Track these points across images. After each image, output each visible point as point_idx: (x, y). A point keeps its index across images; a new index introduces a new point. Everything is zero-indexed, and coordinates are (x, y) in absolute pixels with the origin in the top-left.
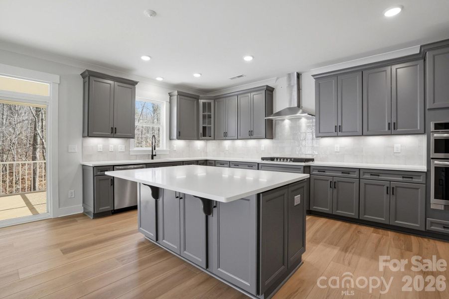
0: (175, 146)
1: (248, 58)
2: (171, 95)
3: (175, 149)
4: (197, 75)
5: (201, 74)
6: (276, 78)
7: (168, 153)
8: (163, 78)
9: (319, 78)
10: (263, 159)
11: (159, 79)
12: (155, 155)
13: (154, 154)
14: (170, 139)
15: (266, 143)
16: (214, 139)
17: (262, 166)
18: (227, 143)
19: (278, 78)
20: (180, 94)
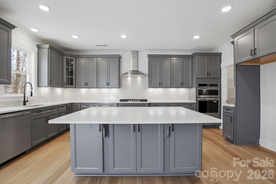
0: (42, 92)
1: (124, 36)
2: (39, 47)
3: (42, 95)
4: (75, 37)
5: (79, 37)
6: (123, 51)
7: (37, 99)
8: (39, 30)
9: (150, 57)
10: (121, 100)
11: (34, 30)
12: (28, 101)
13: (26, 100)
14: (38, 86)
15: (115, 91)
16: (75, 88)
17: (121, 105)
18: (83, 91)
19: (124, 52)
20: (51, 48)
